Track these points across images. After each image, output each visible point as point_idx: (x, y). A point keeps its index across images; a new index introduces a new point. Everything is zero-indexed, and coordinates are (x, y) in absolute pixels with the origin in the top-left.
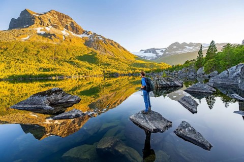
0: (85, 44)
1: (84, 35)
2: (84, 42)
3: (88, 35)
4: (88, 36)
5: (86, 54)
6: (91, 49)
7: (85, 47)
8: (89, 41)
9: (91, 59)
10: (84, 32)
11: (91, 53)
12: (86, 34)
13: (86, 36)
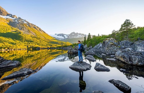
0: (8, 24)
1: (8, 17)
2: (8, 22)
3: (13, 17)
4: (13, 18)
5: (10, 32)
6: (16, 29)
7: (9, 26)
8: (13, 22)
9: (16, 36)
10: (8, 15)
11: (15, 32)
12: (11, 16)
13: (11, 18)
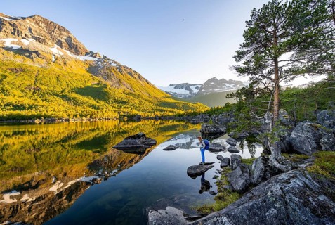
0: (88, 71)
1: (87, 58)
2: (87, 67)
3: (95, 57)
4: (94, 59)
5: (90, 85)
6: (98, 78)
7: (89, 74)
8: (95, 67)
9: (98, 93)
10: (87, 53)
11: (98, 84)
12: (91, 56)
13: (91, 59)
